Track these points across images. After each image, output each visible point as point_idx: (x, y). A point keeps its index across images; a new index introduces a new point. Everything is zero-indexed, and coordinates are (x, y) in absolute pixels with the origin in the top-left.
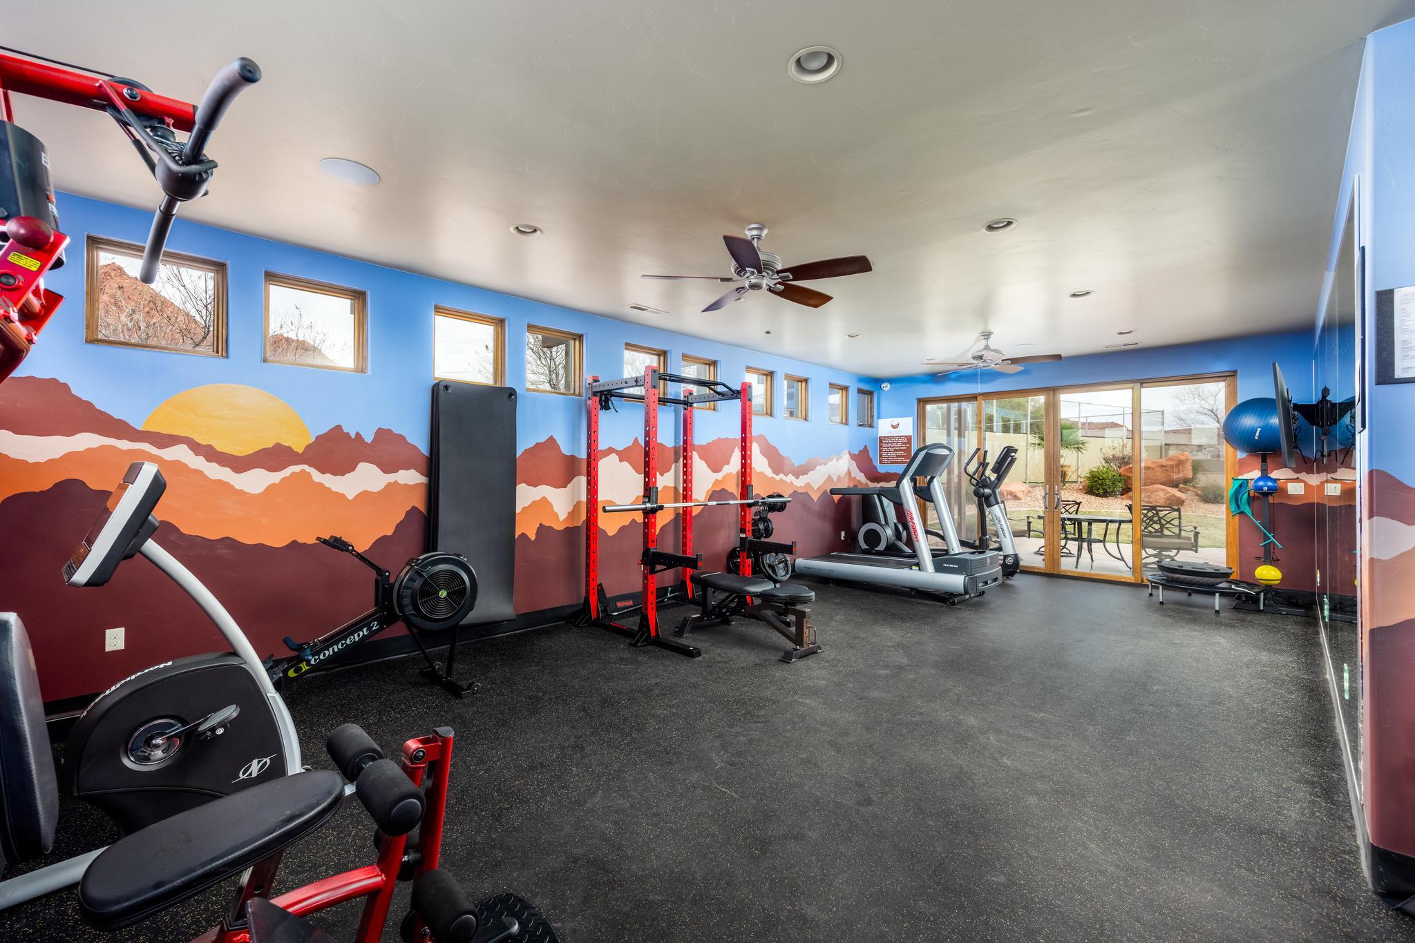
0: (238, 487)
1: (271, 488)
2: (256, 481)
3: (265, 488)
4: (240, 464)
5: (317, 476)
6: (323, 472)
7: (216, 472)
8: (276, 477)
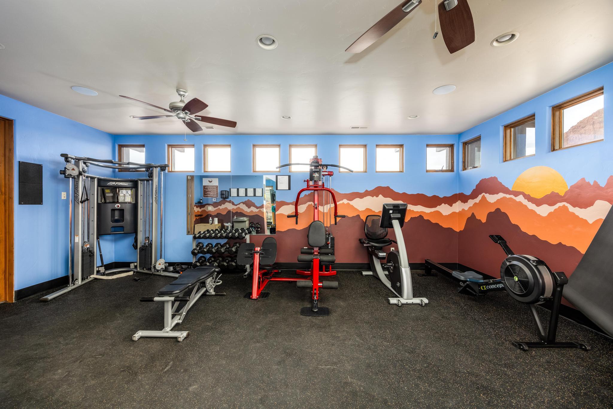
0: (538, 213)
1: (550, 214)
2: (544, 210)
3: (548, 214)
4: (538, 202)
5: (571, 209)
6: (574, 206)
7: (531, 206)
8: (552, 209)
